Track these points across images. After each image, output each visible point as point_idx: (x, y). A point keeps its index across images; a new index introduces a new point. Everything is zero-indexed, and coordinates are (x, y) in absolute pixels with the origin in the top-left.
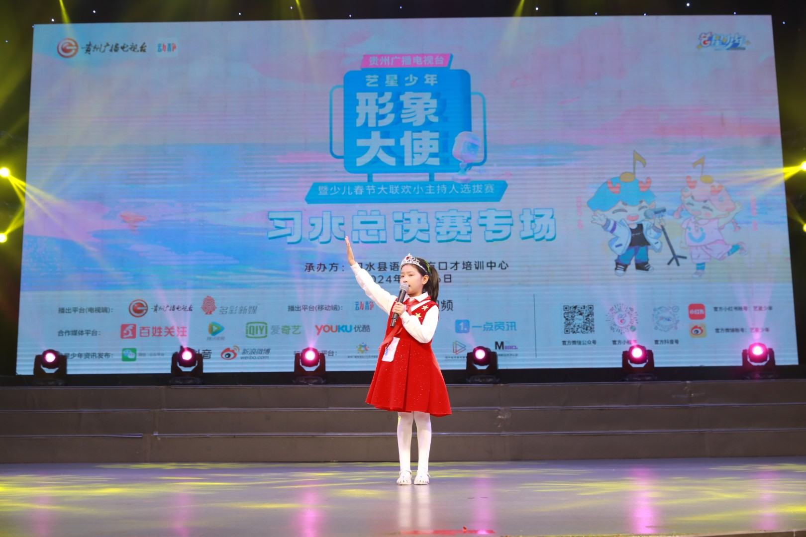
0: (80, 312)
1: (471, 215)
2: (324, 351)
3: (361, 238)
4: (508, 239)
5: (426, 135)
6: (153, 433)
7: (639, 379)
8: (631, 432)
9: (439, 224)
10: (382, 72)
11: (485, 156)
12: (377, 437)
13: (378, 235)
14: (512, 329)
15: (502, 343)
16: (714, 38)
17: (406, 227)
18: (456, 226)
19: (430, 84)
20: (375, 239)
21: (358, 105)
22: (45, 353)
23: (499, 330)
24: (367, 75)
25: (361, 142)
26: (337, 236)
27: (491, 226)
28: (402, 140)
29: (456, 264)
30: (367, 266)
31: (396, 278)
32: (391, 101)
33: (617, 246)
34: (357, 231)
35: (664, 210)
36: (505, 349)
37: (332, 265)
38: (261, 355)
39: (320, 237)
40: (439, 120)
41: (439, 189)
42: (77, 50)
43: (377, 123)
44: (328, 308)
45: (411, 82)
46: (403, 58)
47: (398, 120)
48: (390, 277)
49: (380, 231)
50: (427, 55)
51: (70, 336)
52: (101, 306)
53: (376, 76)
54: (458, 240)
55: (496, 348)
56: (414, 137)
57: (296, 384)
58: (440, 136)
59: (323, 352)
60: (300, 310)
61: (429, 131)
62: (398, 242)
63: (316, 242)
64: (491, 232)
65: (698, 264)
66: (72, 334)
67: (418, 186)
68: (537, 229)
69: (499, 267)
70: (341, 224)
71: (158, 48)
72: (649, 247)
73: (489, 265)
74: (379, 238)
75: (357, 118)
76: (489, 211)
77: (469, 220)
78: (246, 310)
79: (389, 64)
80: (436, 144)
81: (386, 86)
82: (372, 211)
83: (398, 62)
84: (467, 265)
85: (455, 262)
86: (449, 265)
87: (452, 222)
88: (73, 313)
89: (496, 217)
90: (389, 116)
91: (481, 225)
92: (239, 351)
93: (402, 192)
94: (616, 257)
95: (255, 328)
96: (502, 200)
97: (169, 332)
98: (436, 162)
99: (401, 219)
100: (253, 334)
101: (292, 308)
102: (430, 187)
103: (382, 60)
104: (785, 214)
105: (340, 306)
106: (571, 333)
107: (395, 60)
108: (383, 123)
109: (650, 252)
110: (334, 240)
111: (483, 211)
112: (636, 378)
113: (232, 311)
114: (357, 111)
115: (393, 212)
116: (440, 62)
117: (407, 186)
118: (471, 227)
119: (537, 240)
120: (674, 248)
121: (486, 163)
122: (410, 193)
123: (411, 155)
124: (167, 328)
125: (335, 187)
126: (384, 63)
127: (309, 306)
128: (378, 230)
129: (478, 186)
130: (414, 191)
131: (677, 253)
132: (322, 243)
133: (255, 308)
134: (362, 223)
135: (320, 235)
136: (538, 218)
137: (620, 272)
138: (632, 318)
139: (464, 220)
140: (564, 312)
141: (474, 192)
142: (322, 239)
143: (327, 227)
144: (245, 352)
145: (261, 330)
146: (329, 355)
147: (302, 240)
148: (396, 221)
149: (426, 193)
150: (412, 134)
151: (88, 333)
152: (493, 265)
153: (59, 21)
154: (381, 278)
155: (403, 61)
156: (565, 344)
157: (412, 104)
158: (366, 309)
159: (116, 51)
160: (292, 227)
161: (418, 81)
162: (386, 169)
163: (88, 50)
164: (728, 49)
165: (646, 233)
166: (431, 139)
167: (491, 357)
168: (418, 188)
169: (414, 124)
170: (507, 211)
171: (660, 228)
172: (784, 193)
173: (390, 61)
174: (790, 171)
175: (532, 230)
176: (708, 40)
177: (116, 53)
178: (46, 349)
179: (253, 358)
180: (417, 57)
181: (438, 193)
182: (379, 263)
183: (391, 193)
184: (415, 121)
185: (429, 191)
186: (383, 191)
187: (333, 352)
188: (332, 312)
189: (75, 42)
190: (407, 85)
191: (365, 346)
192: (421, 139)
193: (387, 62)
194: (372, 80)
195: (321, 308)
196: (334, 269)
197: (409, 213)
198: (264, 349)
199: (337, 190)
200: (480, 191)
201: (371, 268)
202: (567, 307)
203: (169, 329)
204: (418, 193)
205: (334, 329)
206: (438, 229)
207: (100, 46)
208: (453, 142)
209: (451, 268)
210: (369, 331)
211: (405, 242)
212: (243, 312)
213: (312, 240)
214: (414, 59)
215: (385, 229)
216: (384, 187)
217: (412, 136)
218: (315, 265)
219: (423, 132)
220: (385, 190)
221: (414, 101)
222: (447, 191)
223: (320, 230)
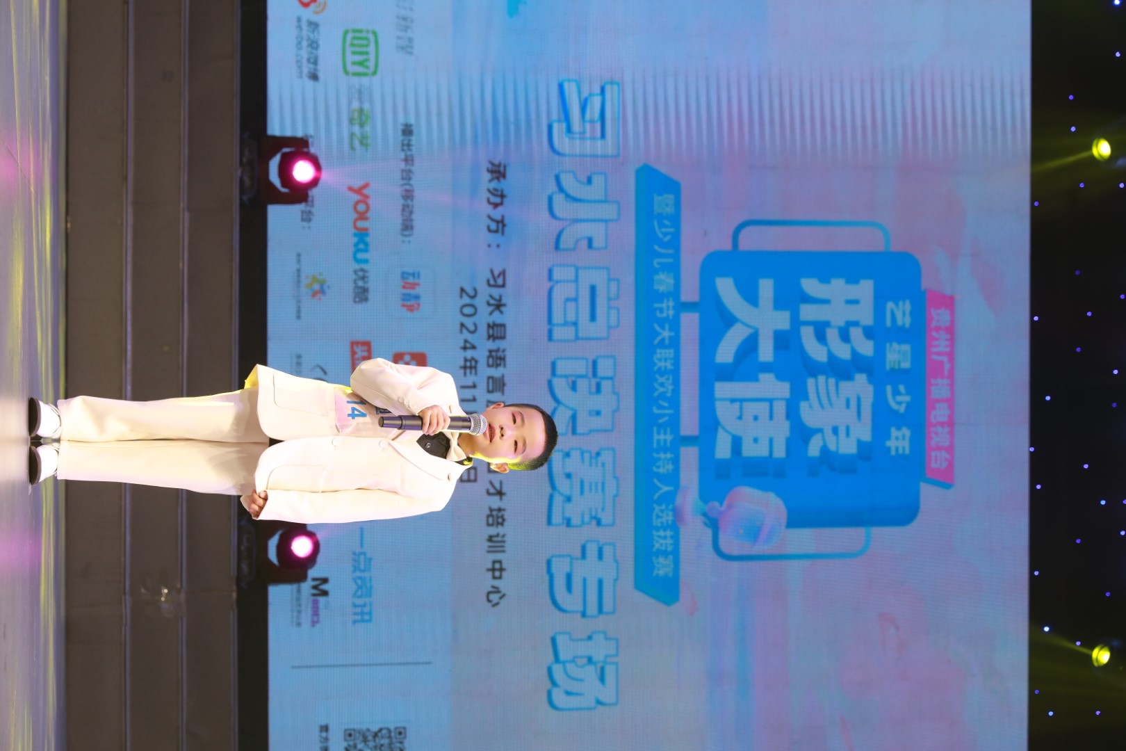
1: (606, 525)
2: (312, 201)
3: (559, 284)
4: (552, 607)
5: (781, 430)
9: (587, 456)
10: (918, 334)
11: (730, 558)
12: (122, 320)
13: (566, 324)
14: (355, 614)
15: (325, 593)
17: (582, 385)
18: (582, 492)
19: (888, 437)
20: (557, 317)
21: (848, 282)
23: (354, 587)
24: (911, 303)
25: (766, 288)
26: (565, 231)
27: (582, 571)
28: (772, 376)
29: (500, 493)
30: (497, 297)
31: (470, 361)
32: (854, 353)
34: (573, 278)
36: (312, 598)
37: (501, 223)
38: (305, 62)
39: (562, 196)
41: (662, 455)
43: (807, 323)
44: (407, 211)
45: (894, 398)
46: (946, 381)
47: (814, 369)
49: (573, 328)
50: (951, 433)
53: (908, 321)
54: (551, 497)
55: (314, 579)
56: (775, 404)
57: (242, 141)
59: (310, 199)
60: (403, 150)
61: (788, 434)
62: (549, 366)
63: (552, 186)
64: (568, 570)
67: (671, 412)
68: (570, 667)
69: (493, 587)
70: (590, 241)
73: (497, 566)
74: (560, 325)
75: (820, 280)
76: (615, 564)
77: (594, 522)
78: (407, 31)
79: (934, 350)
80: (761, 451)
81: (888, 345)
82: (618, 309)
83: (937, 370)
84: (498, 517)
85: (504, 490)
86: (497, 479)
87: (591, 484)
89: (600, 582)
91: (584, 549)
92: (317, 13)
93: (657, 376)
95: (365, 49)
96: (638, 594)
98: (723, 450)
99: (601, 372)
100: (352, 45)
101: (408, 131)
103: (943, 336)
105: (411, 238)
106: (345, 744)
107: (941, 364)
108: (807, 335)
110: (556, 226)
111: (614, 553)
114: (834, 281)
115: (613, 357)
116: (936, 460)
117: (671, 388)
118: (580, 526)
119: (550, 670)
121: (720, 560)
122: (656, 394)
123: (735, 396)
125: (672, 230)
126: (937, 339)
127: (413, 169)
128: (575, 324)
129: (669, 541)
130: (662, 403)
132: (550, 199)
133: (409, 50)
134: (593, 290)
135: (568, 196)
136: (599, 671)
139: (596, 511)
140: (392, 728)
141: (655, 533)
142: (559, 199)
143: (583, 211)
144: (314, 26)
145: (361, 64)
146: (303, 212)
147: (556, 157)
148: (595, 363)
149: (655, 429)
150: (782, 399)
152: (497, 574)
154: (472, 328)
155: (939, 381)
156: (321, 731)
157: (848, 401)
158: (404, 295)
160: (588, 135)
161: (896, 413)
162: (709, 341)
166: (771, 441)
167: (294, 569)
168: (667, 411)
169: (803, 405)
170: (614, 603)
179: (299, 43)
180: (947, 412)
181: (655, 455)
182: (503, 326)
183: (655, 353)
184: (811, 407)
185: (659, 433)
186: (658, 334)
187: (309, 220)
188: (398, 220)
190: (889, 389)
191: (322, 291)
192: (771, 417)
193: (937, 346)
194: (901, 313)
195: (408, 195)
196: (493, 226)
197: (614, 392)
198: (319, 67)
199: (665, 234)
200: (657, 546)
201: (491, 308)
202: (402, 736)
204: (656, 411)
205: (361, 224)
206: (575, 455)
208: (764, 488)
209: (491, 483)
210: (355, 302)
211: (550, 383)
212: (402, 23)
213: (557, 178)
214: (944, 405)
215: (577, 338)
216: (670, 338)
217: (777, 399)
218: (503, 185)
219: (787, 424)
220: (663, 340)
221: (853, 403)
222: (658, 475)
223: (578, 196)
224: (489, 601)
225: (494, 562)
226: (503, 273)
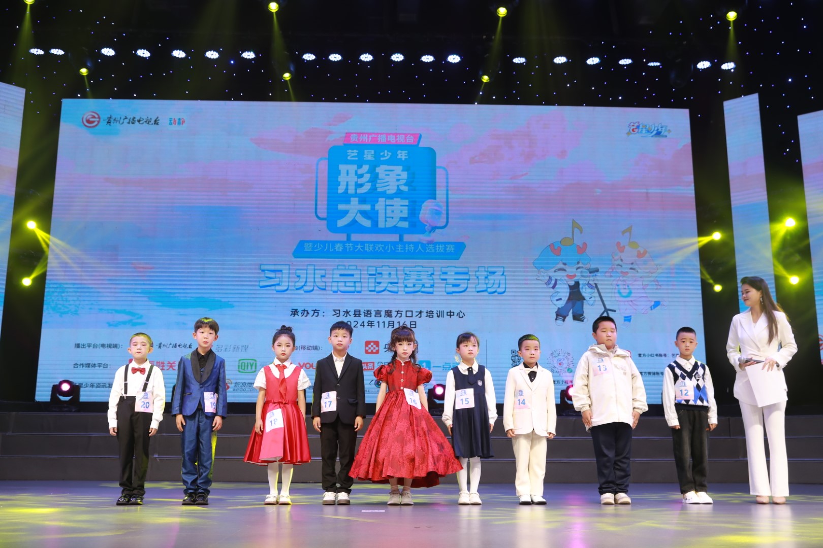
0: (94, 348)
1: (434, 271)
3: (339, 288)
4: (465, 292)
5: (397, 202)
6: (153, 455)
7: (574, 414)
8: (566, 460)
9: (407, 278)
10: (361, 147)
11: (447, 222)
13: (355, 286)
16: (641, 127)
17: (377, 281)
18: (421, 280)
19: (401, 159)
20: (352, 289)
21: (340, 175)
22: (61, 383)
24: (348, 150)
25: (341, 207)
26: (318, 286)
27: (451, 281)
28: (376, 205)
29: (421, 312)
30: (344, 313)
32: (367, 173)
33: (557, 300)
34: (335, 284)
35: (597, 271)
37: (315, 311)
40: (409, 190)
41: (407, 248)
42: (99, 122)
43: (356, 193)
44: (310, 348)
45: (385, 157)
46: (379, 136)
47: (374, 188)
48: (363, 322)
50: (400, 134)
51: (84, 368)
52: (112, 343)
53: (355, 151)
54: (422, 292)
56: (387, 203)
58: (409, 202)
61: (399, 199)
62: (371, 293)
63: (301, 292)
64: (451, 286)
65: (625, 317)
66: (86, 367)
67: (390, 245)
68: (489, 286)
69: (457, 315)
70: (323, 276)
71: (169, 122)
72: (585, 301)
73: (449, 314)
74: (355, 289)
75: (339, 185)
76: (449, 267)
77: (432, 276)
78: (239, 348)
79: (367, 141)
80: (405, 210)
81: (365, 159)
82: (349, 266)
83: (375, 140)
84: (430, 313)
86: (415, 314)
87: (418, 277)
88: (87, 348)
89: (456, 273)
90: (366, 184)
91: (443, 280)
92: (231, 384)
93: (376, 250)
94: (556, 310)
95: (246, 365)
96: (461, 259)
97: (171, 366)
98: (405, 225)
99: (374, 273)
100: (244, 369)
102: (400, 246)
103: (361, 137)
104: (699, 275)
105: (320, 346)
107: (372, 137)
108: (360, 191)
109: (585, 307)
110: (316, 290)
111: (444, 268)
112: (571, 414)
113: (226, 349)
114: (339, 180)
115: (368, 267)
116: (411, 140)
117: (380, 245)
118: (434, 281)
119: (490, 293)
120: (606, 303)
121: (448, 226)
122: (383, 251)
123: (384, 220)
124: (169, 363)
125: (318, 244)
126: (363, 140)
128: (355, 282)
129: (440, 246)
130: (386, 249)
131: (608, 307)
132: (305, 292)
133: (246, 347)
134: (341, 275)
135: (304, 285)
136: (491, 274)
137: (560, 322)
138: (569, 362)
139: (428, 275)
140: (512, 355)
141: (437, 252)
142: (305, 288)
143: (311, 279)
144: (236, 384)
145: (252, 366)
147: (289, 289)
148: (370, 275)
149: (396, 251)
151: (100, 366)
152: (452, 314)
153: (84, 96)
154: (356, 323)
155: (379, 139)
157: (386, 175)
159: (133, 123)
160: (280, 276)
161: (391, 156)
162: (362, 230)
163: (109, 122)
164: (652, 136)
165: (582, 288)
166: (401, 206)
168: (389, 247)
169: (388, 192)
170: (464, 268)
171: (594, 286)
172: (698, 259)
173: (368, 140)
174: (705, 240)
175: (485, 286)
176: (636, 129)
177: (132, 125)
178: (61, 380)
179: (243, 390)
180: (391, 136)
181: (407, 251)
182: (355, 310)
183: (366, 251)
184: (388, 190)
185: (398, 250)
186: (359, 250)
188: (314, 351)
189: (98, 114)
190: (382, 159)
192: (392, 206)
193: (365, 140)
194: (352, 154)
195: (303, 348)
196: (316, 314)
197: (382, 267)
199: (320, 247)
200: (442, 251)
203: (171, 364)
204: (389, 251)
205: (315, 366)
206: (406, 283)
207: (119, 119)
208: (420, 210)
209: (416, 316)
211: (378, 292)
212: (235, 350)
213: (297, 289)
214: (389, 136)
215: (360, 282)
216: (361, 245)
217: (385, 202)
218: (300, 310)
219: (395, 199)
220: (361, 248)
221: (387, 173)
222: (415, 250)
223: (305, 280)
224: (463, 317)
225: (447, 315)
226: (334, 310)
